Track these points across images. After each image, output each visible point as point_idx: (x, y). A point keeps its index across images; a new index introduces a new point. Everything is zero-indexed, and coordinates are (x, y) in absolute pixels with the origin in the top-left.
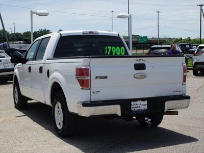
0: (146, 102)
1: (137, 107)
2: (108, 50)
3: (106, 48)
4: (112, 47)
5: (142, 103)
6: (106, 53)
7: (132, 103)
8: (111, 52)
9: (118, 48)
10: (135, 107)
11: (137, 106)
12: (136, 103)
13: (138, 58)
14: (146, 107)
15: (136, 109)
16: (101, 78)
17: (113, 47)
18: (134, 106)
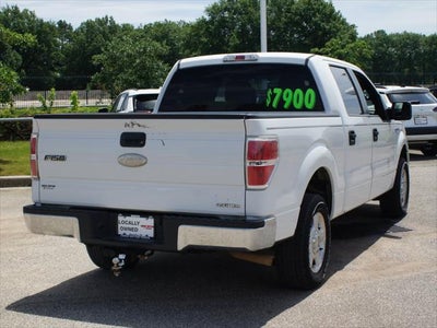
0: (150, 222)
1: (131, 229)
2: (273, 96)
3: (270, 92)
4: (283, 90)
5: (143, 221)
6: (268, 103)
7: (121, 218)
8: (282, 102)
9: (299, 91)
10: (126, 229)
11: (131, 226)
12: (128, 218)
13: (128, 121)
14: (151, 233)
15: (128, 233)
16: (54, 158)
17: (288, 91)
18: (124, 226)
